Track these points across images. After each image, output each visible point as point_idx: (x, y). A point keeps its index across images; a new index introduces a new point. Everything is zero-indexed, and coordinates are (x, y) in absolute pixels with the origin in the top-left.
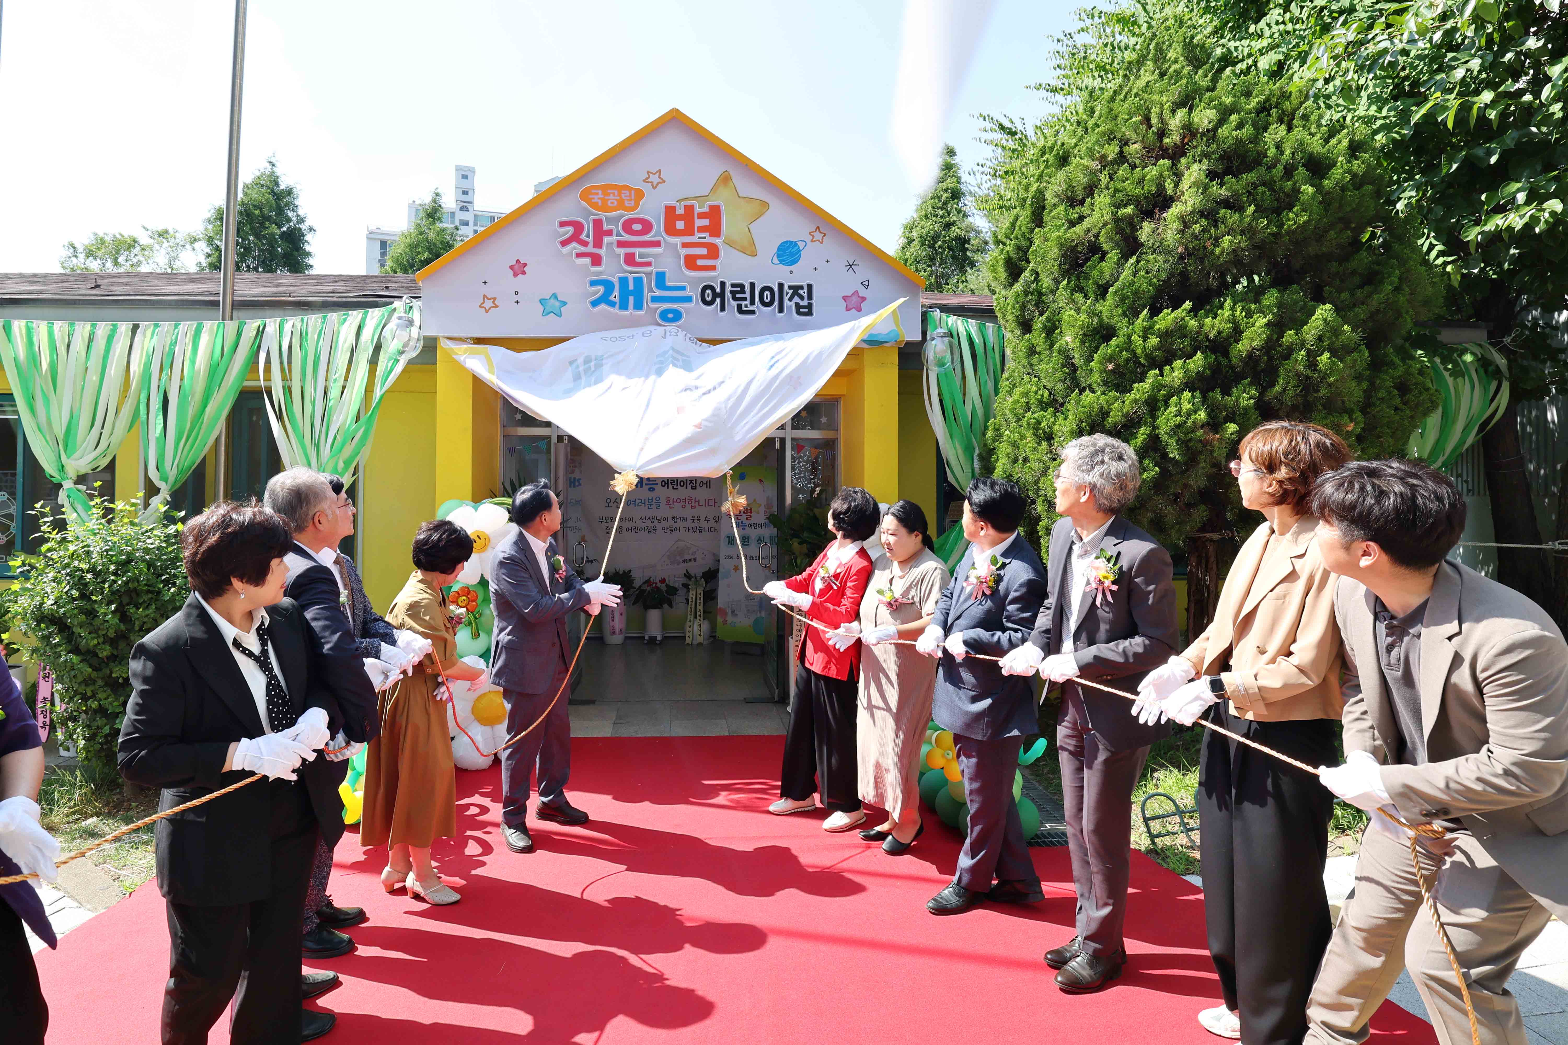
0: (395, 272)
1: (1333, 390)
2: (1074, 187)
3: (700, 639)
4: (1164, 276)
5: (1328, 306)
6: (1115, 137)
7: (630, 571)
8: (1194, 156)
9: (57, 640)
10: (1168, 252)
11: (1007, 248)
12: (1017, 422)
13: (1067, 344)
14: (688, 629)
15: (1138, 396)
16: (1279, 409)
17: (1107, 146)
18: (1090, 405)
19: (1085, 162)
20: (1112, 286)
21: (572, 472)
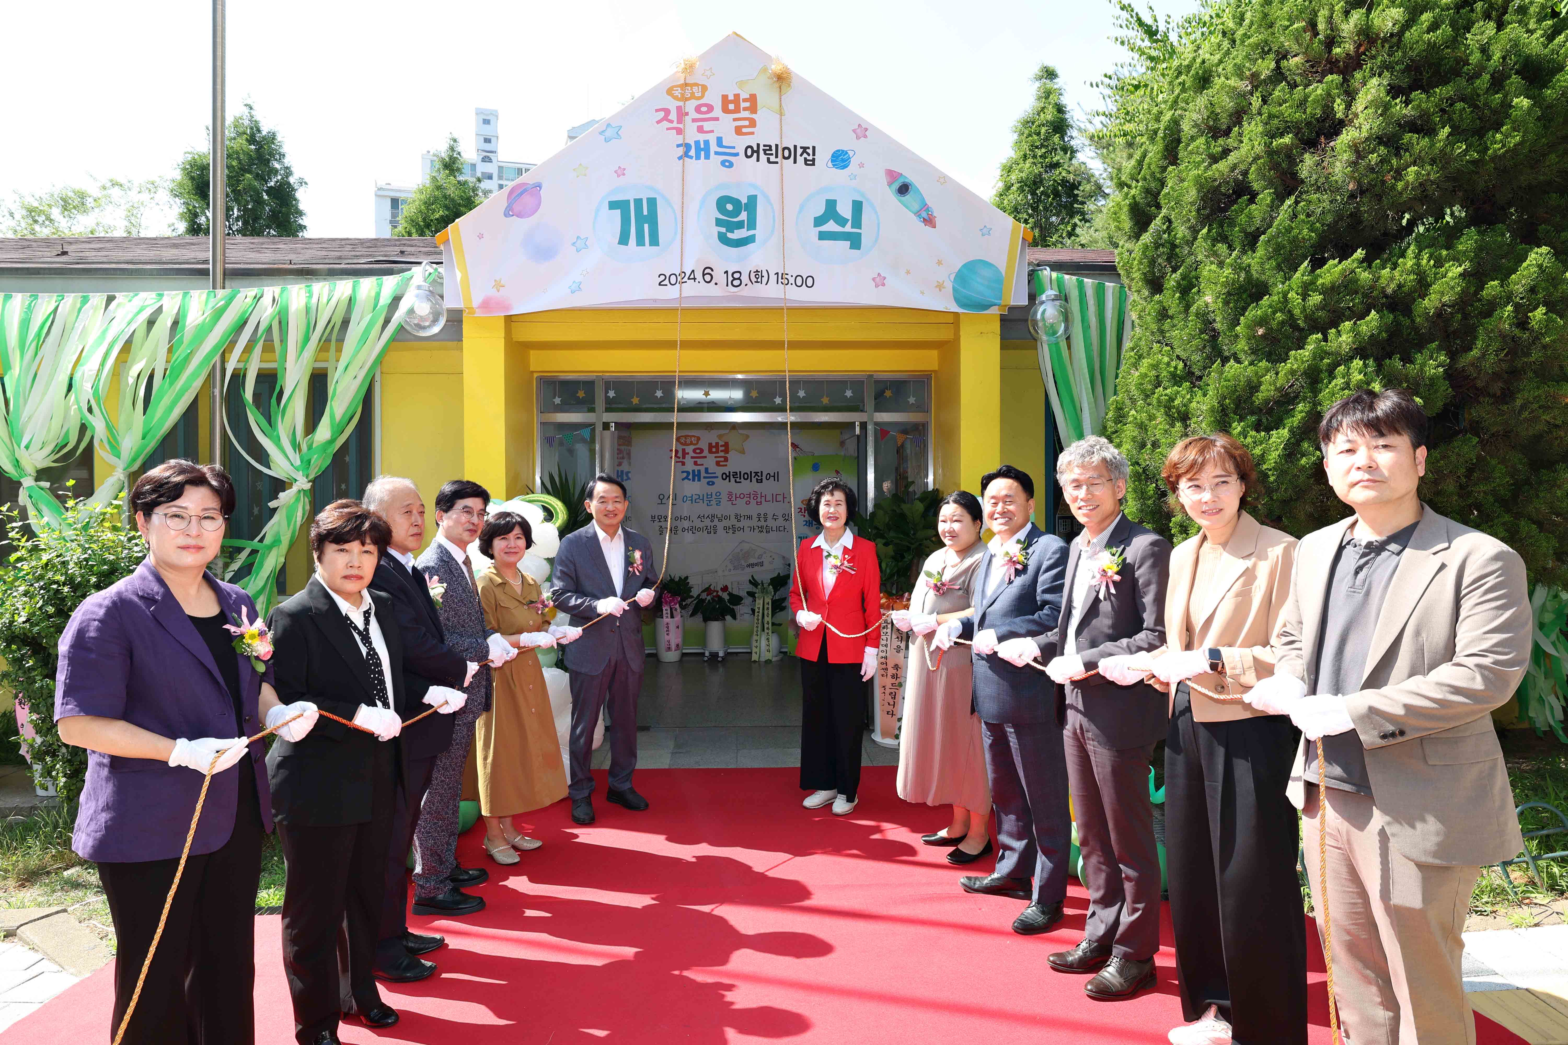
0: (410, 234)
1: (1549, 353)
2: (1217, 114)
3: (768, 656)
4: (1329, 219)
5: (1544, 249)
6: (1270, 50)
7: (687, 578)
8: (1372, 69)
9: (31, 663)
10: (1336, 189)
11: (1133, 192)
12: (1145, 400)
13: (1207, 305)
14: (754, 644)
15: (1295, 366)
16: (1475, 378)
17: (1260, 61)
18: (1236, 378)
19: (1233, 82)
20: (1264, 233)
21: (620, 464)
